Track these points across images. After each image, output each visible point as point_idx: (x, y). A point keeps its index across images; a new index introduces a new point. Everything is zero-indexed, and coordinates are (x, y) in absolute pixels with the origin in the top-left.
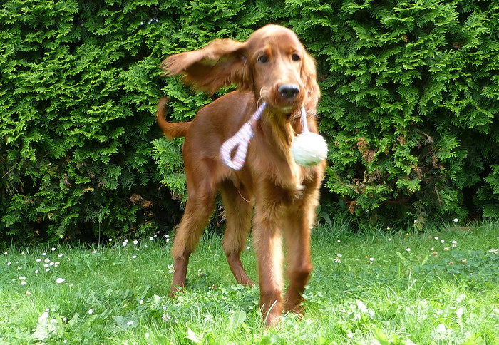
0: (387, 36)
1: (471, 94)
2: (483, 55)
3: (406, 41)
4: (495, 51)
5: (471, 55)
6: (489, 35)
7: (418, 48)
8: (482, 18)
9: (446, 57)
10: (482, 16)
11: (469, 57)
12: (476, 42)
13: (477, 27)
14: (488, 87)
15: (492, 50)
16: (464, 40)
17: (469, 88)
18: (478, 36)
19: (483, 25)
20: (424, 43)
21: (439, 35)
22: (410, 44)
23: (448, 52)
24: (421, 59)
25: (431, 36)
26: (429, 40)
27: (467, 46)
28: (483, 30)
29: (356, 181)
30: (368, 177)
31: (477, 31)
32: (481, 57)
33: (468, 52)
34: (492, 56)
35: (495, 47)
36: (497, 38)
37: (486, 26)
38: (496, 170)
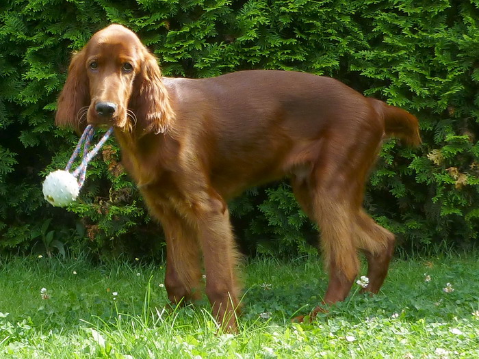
0: (145, 20)
2: (260, 50)
3: (168, 27)
4: (275, 47)
5: (246, 50)
6: (269, 27)
7: (182, 37)
8: (261, 6)
9: (216, 51)
10: (262, 4)
11: (243, 52)
12: (253, 34)
13: (254, 16)
15: (272, 46)
16: (239, 31)
18: (255, 27)
19: (262, 14)
20: (190, 31)
21: (208, 23)
22: (172, 32)
23: (218, 45)
24: (186, 51)
25: (198, 23)
26: (196, 28)
27: (242, 39)
28: (262, 20)
29: (99, 200)
30: (114, 196)
31: (255, 21)
32: (258, 53)
33: (243, 46)
34: (272, 53)
35: (276, 41)
36: (278, 31)
37: (265, 16)
38: (273, 196)
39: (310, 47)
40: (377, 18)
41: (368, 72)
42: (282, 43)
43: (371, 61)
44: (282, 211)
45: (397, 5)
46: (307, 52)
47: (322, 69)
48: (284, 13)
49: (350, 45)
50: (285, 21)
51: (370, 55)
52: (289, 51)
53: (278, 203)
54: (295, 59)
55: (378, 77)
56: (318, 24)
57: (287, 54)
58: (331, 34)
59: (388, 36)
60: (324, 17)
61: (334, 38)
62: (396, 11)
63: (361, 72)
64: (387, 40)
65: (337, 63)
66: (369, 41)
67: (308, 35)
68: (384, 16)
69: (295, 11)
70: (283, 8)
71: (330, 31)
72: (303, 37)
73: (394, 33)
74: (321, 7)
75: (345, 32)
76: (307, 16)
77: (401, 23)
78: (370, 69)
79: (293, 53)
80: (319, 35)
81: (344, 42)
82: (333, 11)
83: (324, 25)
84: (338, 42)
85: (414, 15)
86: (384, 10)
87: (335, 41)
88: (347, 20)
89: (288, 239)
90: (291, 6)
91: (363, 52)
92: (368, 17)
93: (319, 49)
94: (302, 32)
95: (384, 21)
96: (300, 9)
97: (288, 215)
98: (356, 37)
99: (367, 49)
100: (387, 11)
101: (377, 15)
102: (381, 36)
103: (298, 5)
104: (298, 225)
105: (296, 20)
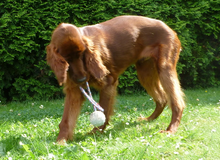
1: (5, 47)
2: (9, 30)
4: (14, 29)
5: (4, 30)
6: (11, 22)
8: (8, 15)
10: (9, 15)
11: (3, 31)
12: (6, 25)
14: (11, 45)
15: (13, 29)
16: (1, 24)
17: (4, 44)
18: (7, 22)
27: (2, 26)
28: (9, 20)
31: (6, 20)
32: (8, 32)
33: (3, 29)
34: (13, 31)
35: (14, 27)
36: (15, 24)
37: (10, 19)
38: (17, 80)
39: (26, 30)
40: (47, 20)
41: (45, 38)
42: (16, 28)
43: (46, 34)
44: (20, 86)
45: (53, 16)
46: (25, 31)
47: (30, 37)
48: (16, 18)
49: (39, 29)
50: (17, 21)
51: (45, 32)
52: (19, 31)
53: (19, 83)
54: (21, 34)
55: (48, 39)
56: (28, 21)
57: (18, 32)
58: (32, 25)
59: (51, 26)
60: (30, 19)
61: (33, 26)
62: (53, 18)
63: (43, 38)
64: (50, 27)
65: (35, 35)
66: (45, 28)
67: (25, 25)
68: (49, 19)
69: (20, 17)
70: (16, 16)
71: (32, 24)
72: (23, 26)
73: (53, 25)
74: (29, 16)
75: (37, 25)
76: (24, 19)
77: (55, 22)
78: (45, 37)
79: (20, 31)
80: (29, 26)
81: (37, 28)
82: (33, 17)
83: (30, 22)
84: (35, 28)
85: (59, 19)
86: (49, 18)
87: (34, 28)
88: (37, 21)
89: (23, 95)
90: (18, 15)
91: (43, 31)
92: (45, 19)
93: (29, 30)
94: (23, 24)
95: (49, 21)
96: (21, 16)
97: (22, 87)
98: (41, 26)
99: (44, 30)
100: (50, 18)
101: (47, 19)
102: (49, 26)
103: (21, 15)
104: (26, 90)
105: (20, 20)
